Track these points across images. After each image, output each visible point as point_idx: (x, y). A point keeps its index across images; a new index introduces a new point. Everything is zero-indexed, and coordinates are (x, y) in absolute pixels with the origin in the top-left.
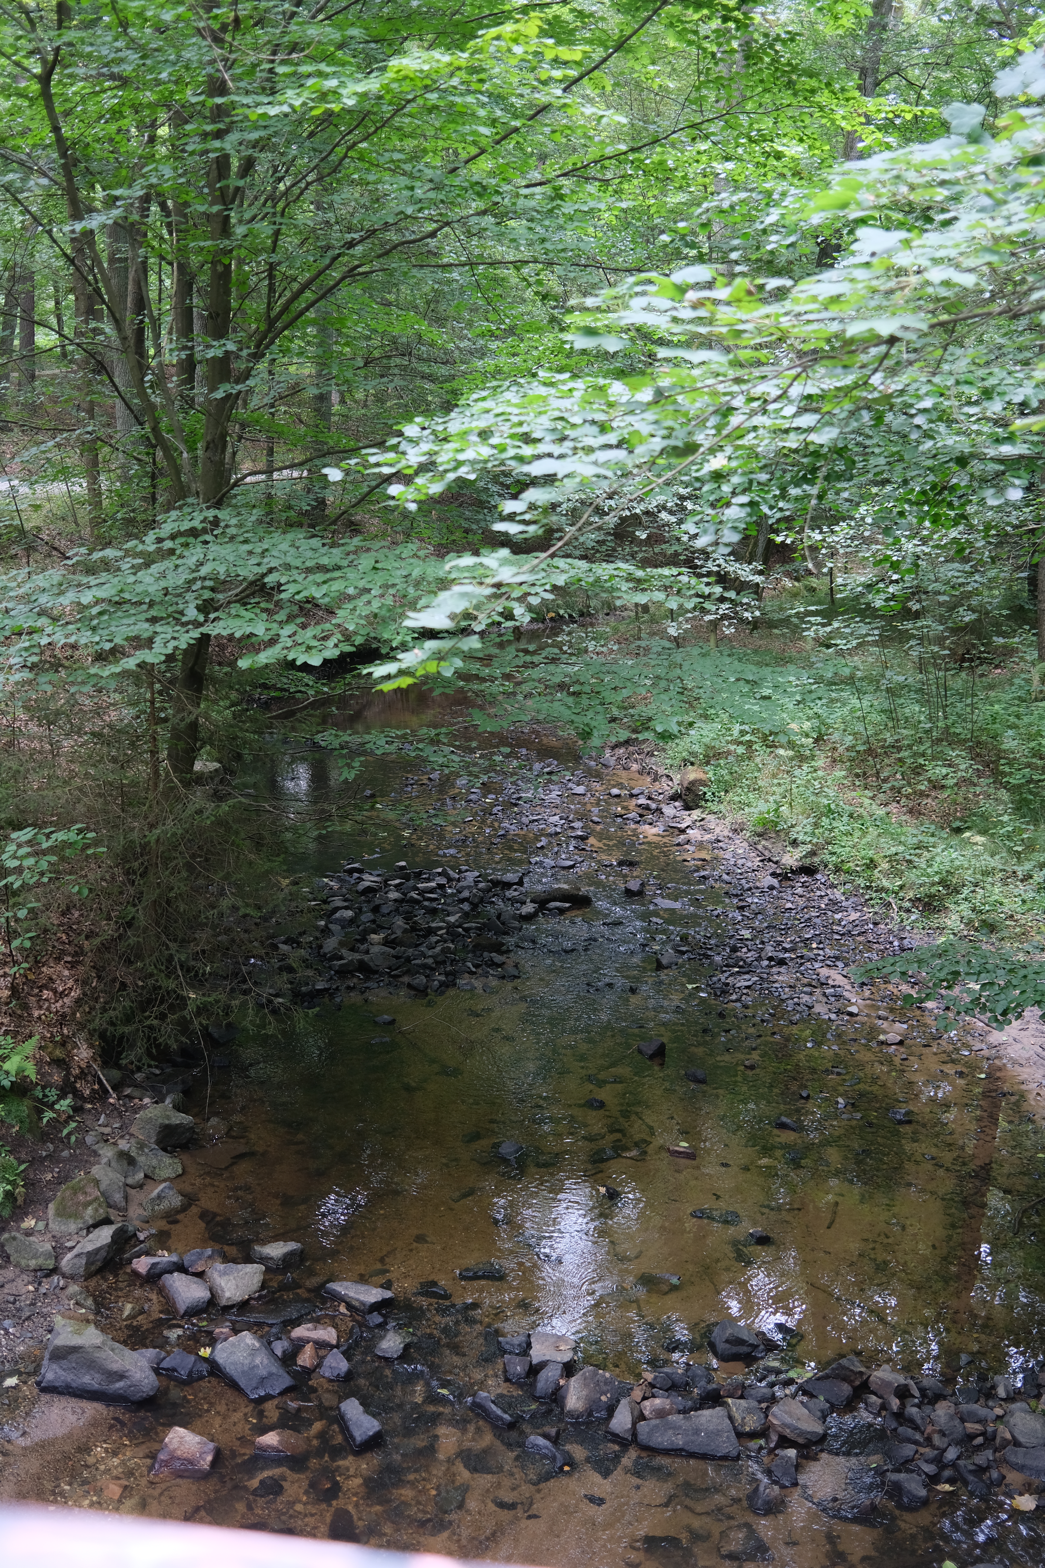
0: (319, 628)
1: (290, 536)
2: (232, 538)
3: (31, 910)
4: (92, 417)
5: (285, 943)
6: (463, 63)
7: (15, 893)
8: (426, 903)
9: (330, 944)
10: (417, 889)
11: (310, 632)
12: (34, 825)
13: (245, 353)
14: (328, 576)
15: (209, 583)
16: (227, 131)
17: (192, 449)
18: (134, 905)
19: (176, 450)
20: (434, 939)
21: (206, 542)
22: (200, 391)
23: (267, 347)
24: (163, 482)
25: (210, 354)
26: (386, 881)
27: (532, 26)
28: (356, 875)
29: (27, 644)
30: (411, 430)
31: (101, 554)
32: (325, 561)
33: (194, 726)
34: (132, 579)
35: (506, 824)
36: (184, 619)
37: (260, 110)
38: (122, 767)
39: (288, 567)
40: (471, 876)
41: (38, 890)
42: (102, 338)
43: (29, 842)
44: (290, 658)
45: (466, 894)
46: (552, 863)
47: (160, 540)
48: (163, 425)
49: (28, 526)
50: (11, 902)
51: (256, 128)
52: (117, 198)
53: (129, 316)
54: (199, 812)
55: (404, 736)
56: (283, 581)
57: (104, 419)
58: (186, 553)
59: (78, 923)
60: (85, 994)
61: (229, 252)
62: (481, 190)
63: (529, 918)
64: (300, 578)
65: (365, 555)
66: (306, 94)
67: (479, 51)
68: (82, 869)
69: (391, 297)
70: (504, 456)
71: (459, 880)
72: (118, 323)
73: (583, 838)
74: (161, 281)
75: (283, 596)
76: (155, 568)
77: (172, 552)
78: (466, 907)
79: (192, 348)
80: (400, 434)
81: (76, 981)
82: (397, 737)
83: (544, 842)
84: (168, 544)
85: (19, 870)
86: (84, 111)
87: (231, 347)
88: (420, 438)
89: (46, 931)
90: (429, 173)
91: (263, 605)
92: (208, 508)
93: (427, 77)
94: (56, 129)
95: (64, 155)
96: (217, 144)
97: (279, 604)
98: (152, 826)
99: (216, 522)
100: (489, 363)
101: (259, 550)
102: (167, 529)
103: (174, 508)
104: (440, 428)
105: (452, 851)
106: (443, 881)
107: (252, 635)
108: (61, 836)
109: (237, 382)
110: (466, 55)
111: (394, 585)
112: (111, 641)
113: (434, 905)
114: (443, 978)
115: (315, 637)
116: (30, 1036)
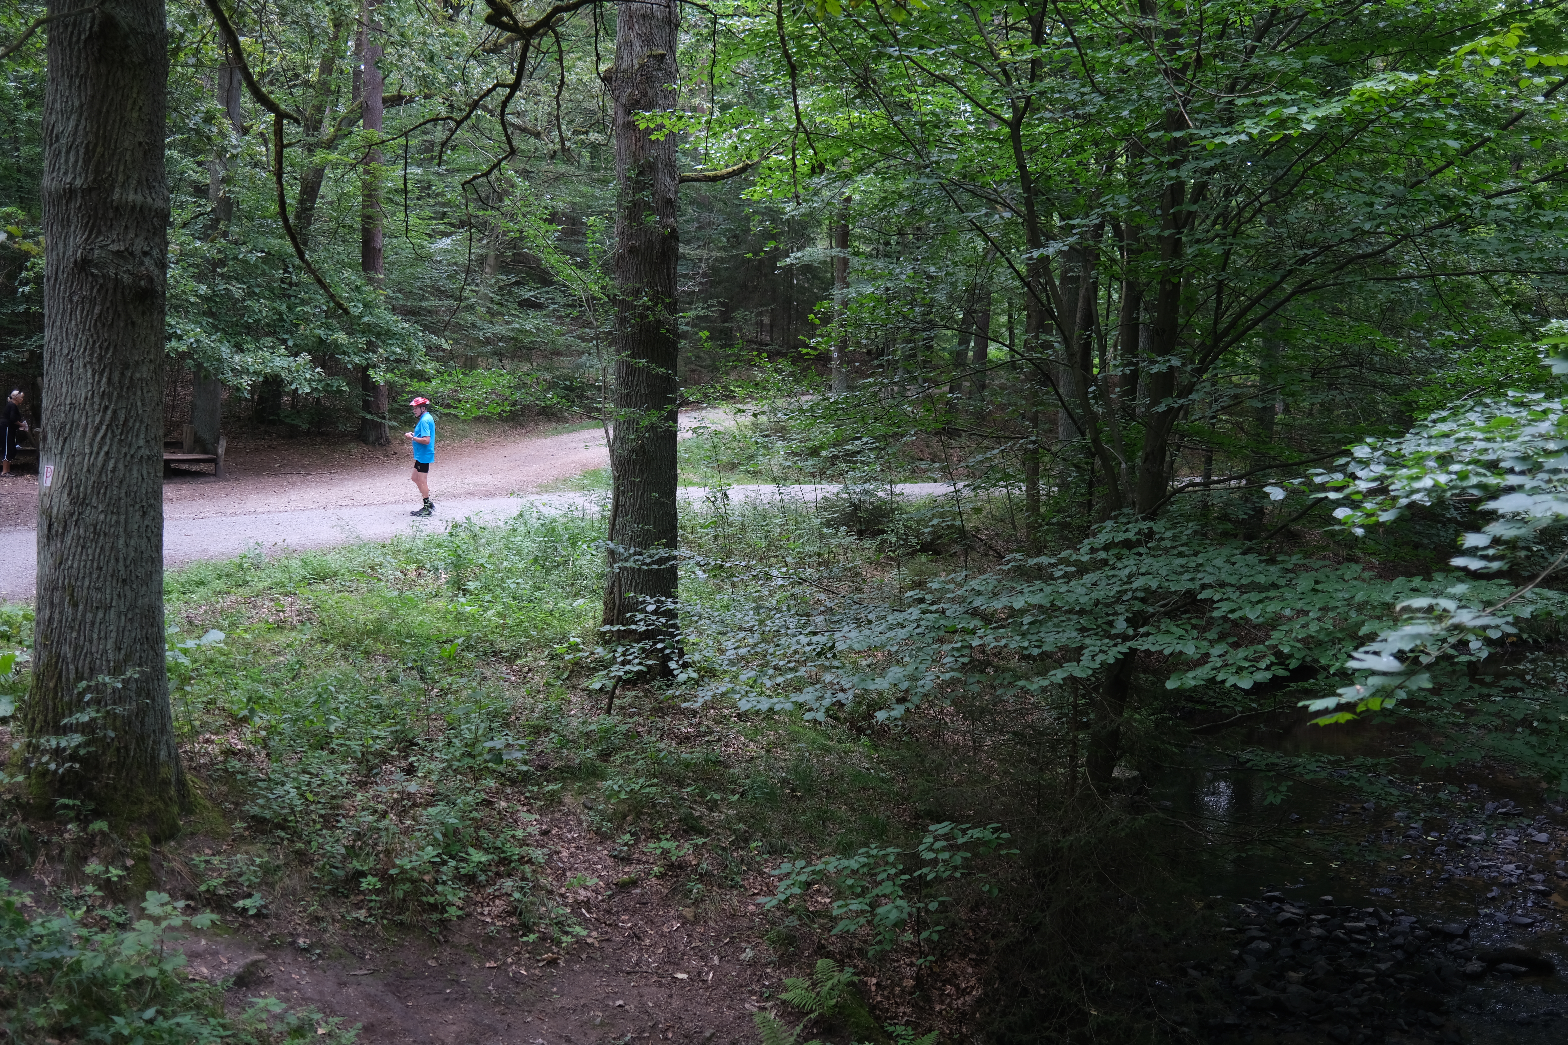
0: (1251, 649)
1: (1226, 551)
2: (1166, 550)
3: (942, 903)
4: (1035, 426)
5: (1194, 968)
6: (1432, 80)
7: (929, 884)
8: (1353, 945)
9: (1244, 976)
10: (1344, 928)
11: (1241, 653)
12: (952, 819)
13: (1189, 368)
14: (1264, 595)
15: (1140, 594)
16: (1185, 159)
17: (1130, 459)
18: (1042, 911)
19: (1115, 458)
20: (1361, 986)
21: (1140, 555)
22: (1142, 402)
23: (1212, 362)
24: (1100, 490)
25: (1155, 369)
26: (1308, 915)
27: (1511, 38)
28: (1276, 904)
29: (959, 645)
30: (1361, 451)
31: (1035, 561)
32: (1261, 579)
33: (1115, 735)
34: (1064, 588)
35: (1450, 867)
36: (1113, 632)
37: (1217, 141)
38: (1041, 769)
39: (1222, 585)
40: (1407, 921)
41: (950, 883)
42: (1050, 352)
43: (947, 837)
44: (1219, 678)
45: (1400, 940)
46: (1506, 918)
47: (1093, 550)
48: (1103, 436)
49: (968, 526)
50: (924, 892)
51: (1214, 156)
52: (1073, 227)
53: (1077, 331)
54: (1115, 822)
55: (1337, 763)
56: (1216, 598)
57: (1047, 426)
58: (1119, 565)
59: (986, 921)
60: (986, 995)
61: (1177, 272)
62: (1448, 202)
63: (1476, 978)
64: (1234, 596)
65: (1304, 575)
66: (1264, 123)
67: (1452, 67)
68: (994, 867)
69: (1343, 307)
70: (1465, 484)
71: (1392, 924)
72: (1066, 341)
73: (1545, 894)
74: (1110, 296)
75: (1215, 614)
76: (1088, 578)
77: (1105, 562)
78: (1399, 955)
79: (1136, 364)
80: (1349, 453)
81: (979, 980)
82: (1329, 762)
83: (1494, 892)
84: (1102, 555)
85: (934, 862)
86: (1048, 148)
87: (1175, 362)
88: (1371, 459)
89: (954, 925)
90: (1390, 188)
91: (1194, 621)
92: (1144, 519)
93: (1392, 97)
94: (1022, 167)
95: (1027, 189)
96: (1173, 173)
97: (1211, 622)
98: (1065, 832)
99: (1150, 534)
100: (1448, 374)
101: (1193, 565)
102: (1102, 538)
103: (1110, 518)
104: (1393, 450)
105: (1386, 890)
106: (1374, 923)
107: (1181, 652)
108: (976, 833)
109: (1179, 397)
110: (1436, 73)
111: (1334, 608)
112: (1039, 647)
113: (1363, 947)
114: (1369, 1032)
115: (1246, 659)
116: (930, 1030)
